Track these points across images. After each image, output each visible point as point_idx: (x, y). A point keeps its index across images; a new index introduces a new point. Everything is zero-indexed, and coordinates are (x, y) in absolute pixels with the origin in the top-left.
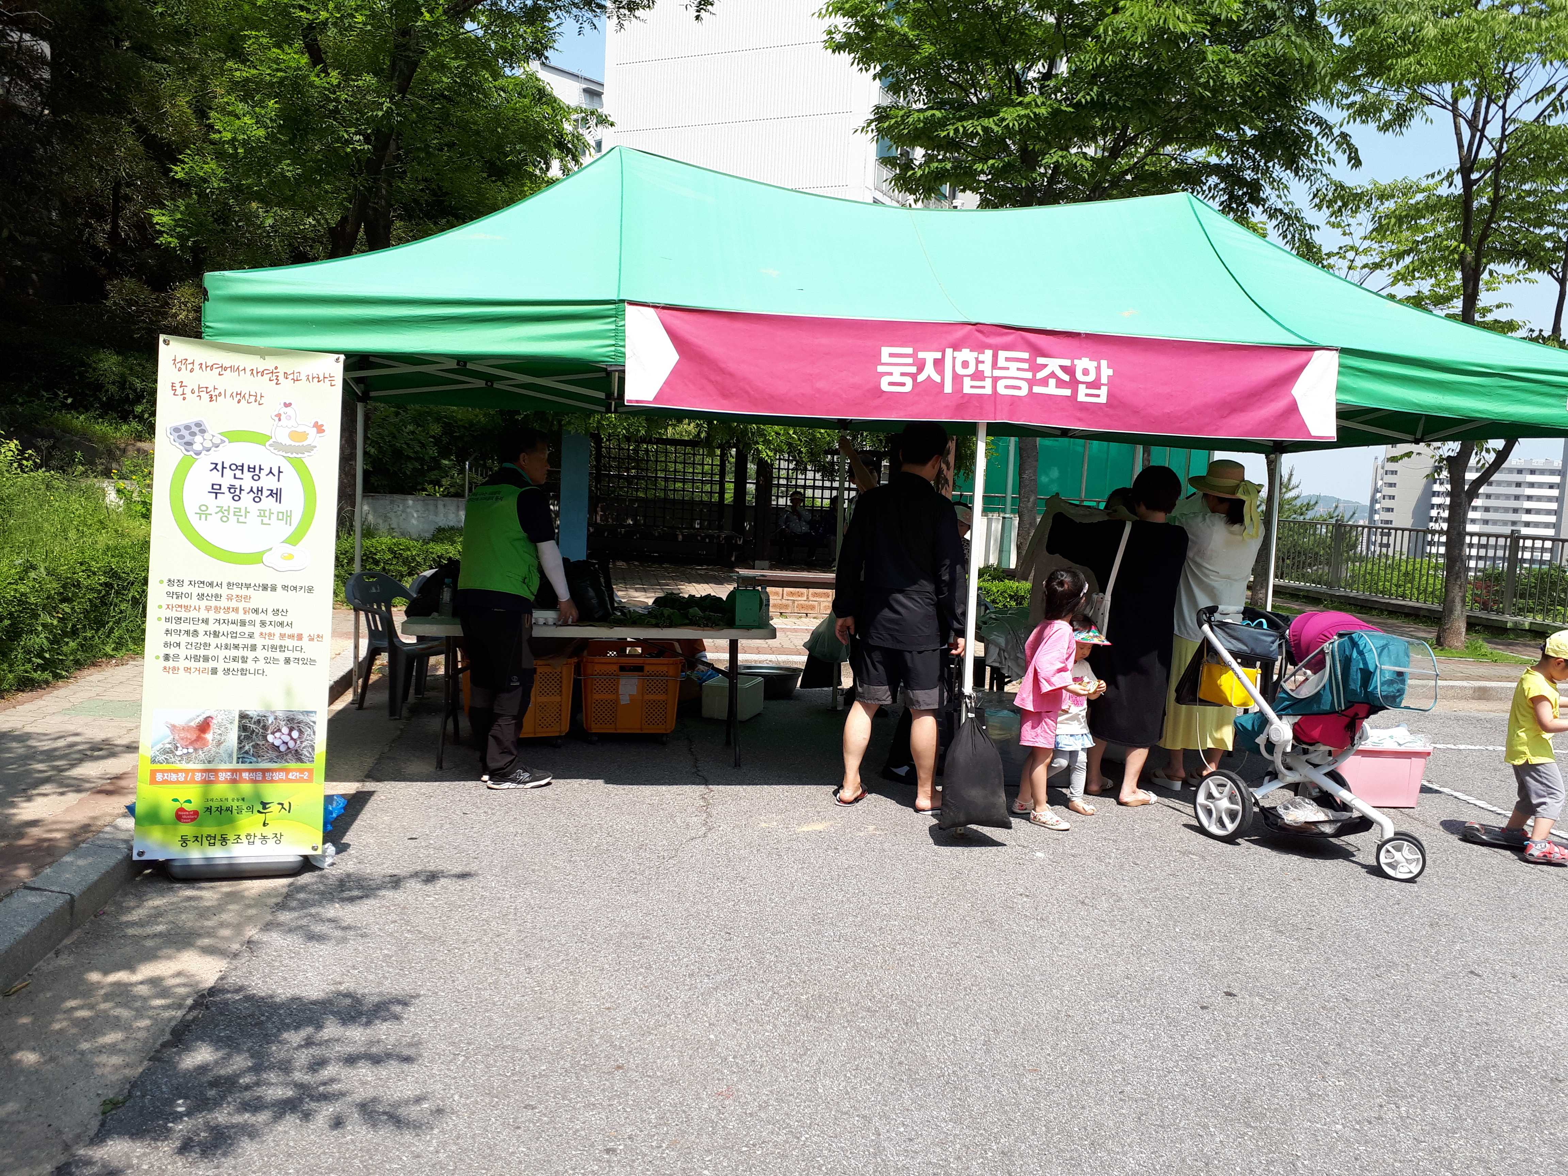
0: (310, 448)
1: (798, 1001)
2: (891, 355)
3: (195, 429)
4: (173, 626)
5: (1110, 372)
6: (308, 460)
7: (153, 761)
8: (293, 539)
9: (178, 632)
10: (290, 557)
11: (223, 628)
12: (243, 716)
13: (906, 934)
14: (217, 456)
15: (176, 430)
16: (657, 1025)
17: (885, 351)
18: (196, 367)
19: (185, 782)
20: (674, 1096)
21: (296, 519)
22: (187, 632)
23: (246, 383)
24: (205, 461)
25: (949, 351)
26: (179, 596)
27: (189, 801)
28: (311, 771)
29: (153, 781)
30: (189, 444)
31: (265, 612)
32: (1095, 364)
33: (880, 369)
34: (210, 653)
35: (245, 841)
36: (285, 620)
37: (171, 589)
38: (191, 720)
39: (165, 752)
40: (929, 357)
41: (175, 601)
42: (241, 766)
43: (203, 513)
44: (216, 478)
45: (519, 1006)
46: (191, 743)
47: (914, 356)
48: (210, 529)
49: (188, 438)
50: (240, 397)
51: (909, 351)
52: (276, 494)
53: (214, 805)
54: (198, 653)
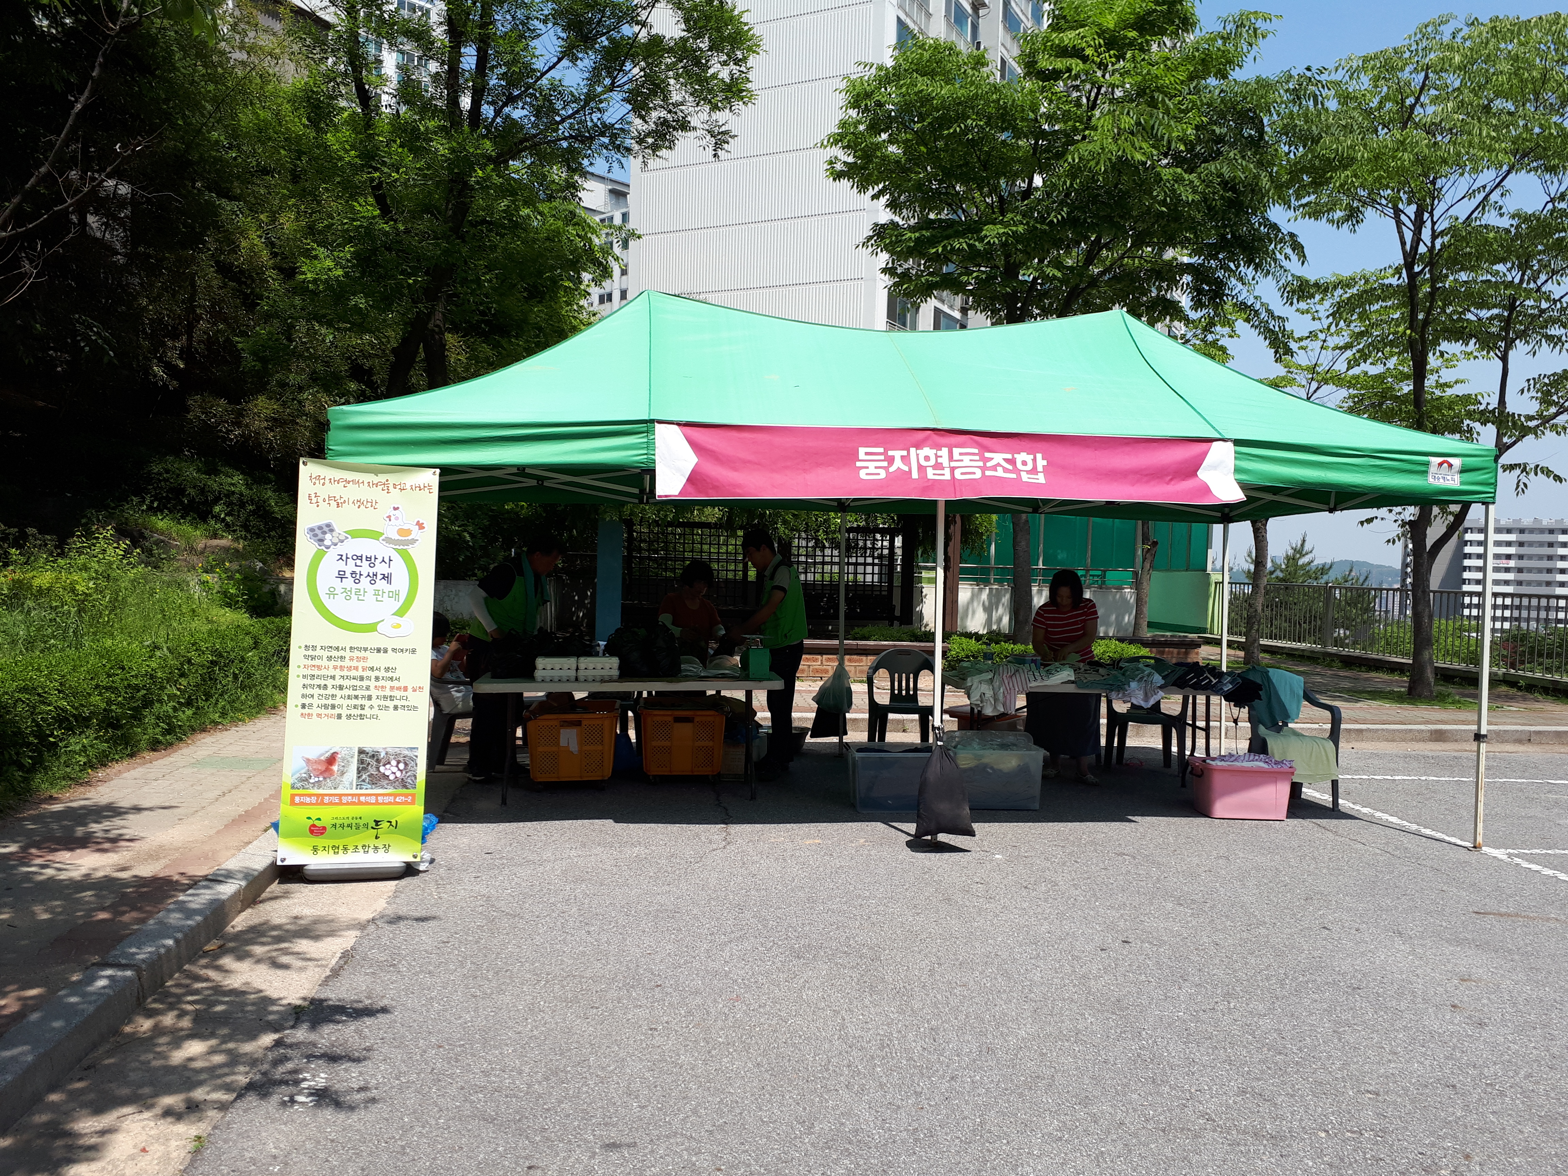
0: (414, 541)
1: (792, 947)
2: (867, 454)
3: (326, 529)
4: (308, 682)
5: (1045, 463)
6: (412, 550)
7: (293, 787)
8: (401, 612)
9: (312, 686)
10: (397, 626)
11: (346, 683)
12: (361, 752)
13: (881, 908)
14: (342, 549)
15: (312, 530)
16: (686, 962)
17: (862, 451)
18: (327, 481)
19: (317, 804)
20: (699, 1000)
21: (403, 596)
22: (319, 686)
23: (364, 493)
24: (333, 553)
25: (913, 450)
26: (313, 658)
27: (319, 819)
28: (413, 795)
29: (293, 803)
30: (321, 540)
31: (379, 669)
32: (1032, 457)
33: (858, 464)
34: (336, 702)
35: (362, 851)
36: (394, 675)
37: (307, 653)
38: (322, 755)
39: (302, 780)
40: (897, 454)
41: (310, 662)
42: (359, 792)
43: (332, 593)
44: (341, 565)
45: (583, 953)
46: (321, 773)
47: (885, 454)
48: (336, 606)
49: (320, 536)
50: (359, 503)
51: (881, 450)
52: (387, 578)
53: (339, 822)
54: (327, 702)
